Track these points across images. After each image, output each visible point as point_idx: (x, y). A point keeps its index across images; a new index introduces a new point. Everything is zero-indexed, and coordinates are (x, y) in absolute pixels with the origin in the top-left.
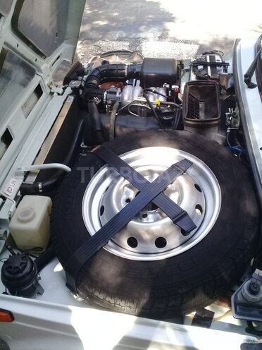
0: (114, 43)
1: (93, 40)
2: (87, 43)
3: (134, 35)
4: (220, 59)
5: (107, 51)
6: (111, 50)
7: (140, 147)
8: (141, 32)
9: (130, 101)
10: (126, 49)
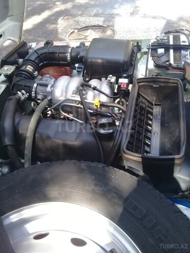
0: (91, 18)
1: (74, 16)
2: (68, 19)
3: (109, 11)
4: (186, 40)
5: (84, 26)
6: (87, 25)
7: (45, 198)
8: (115, 8)
9: (62, 99)
10: (101, 24)
